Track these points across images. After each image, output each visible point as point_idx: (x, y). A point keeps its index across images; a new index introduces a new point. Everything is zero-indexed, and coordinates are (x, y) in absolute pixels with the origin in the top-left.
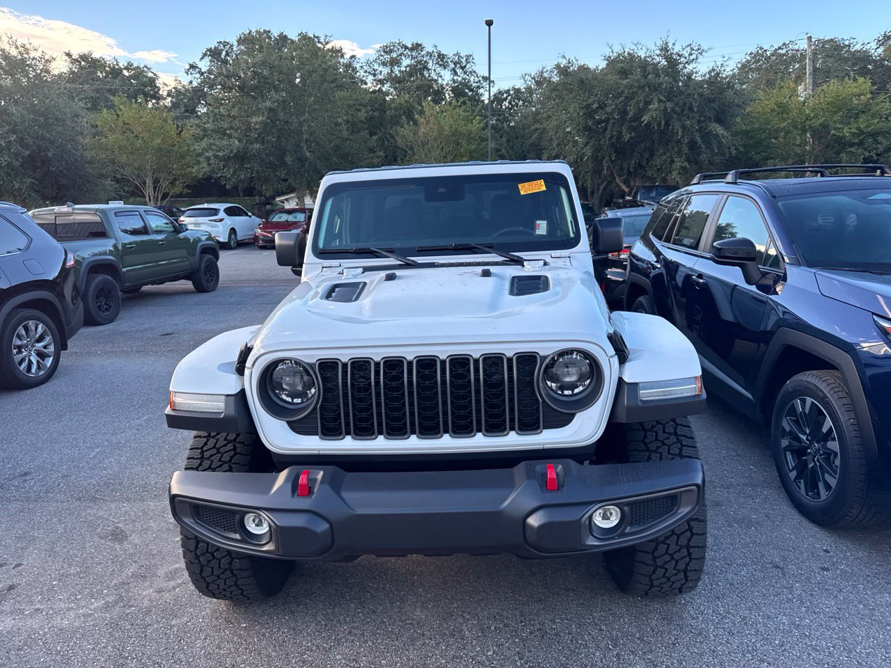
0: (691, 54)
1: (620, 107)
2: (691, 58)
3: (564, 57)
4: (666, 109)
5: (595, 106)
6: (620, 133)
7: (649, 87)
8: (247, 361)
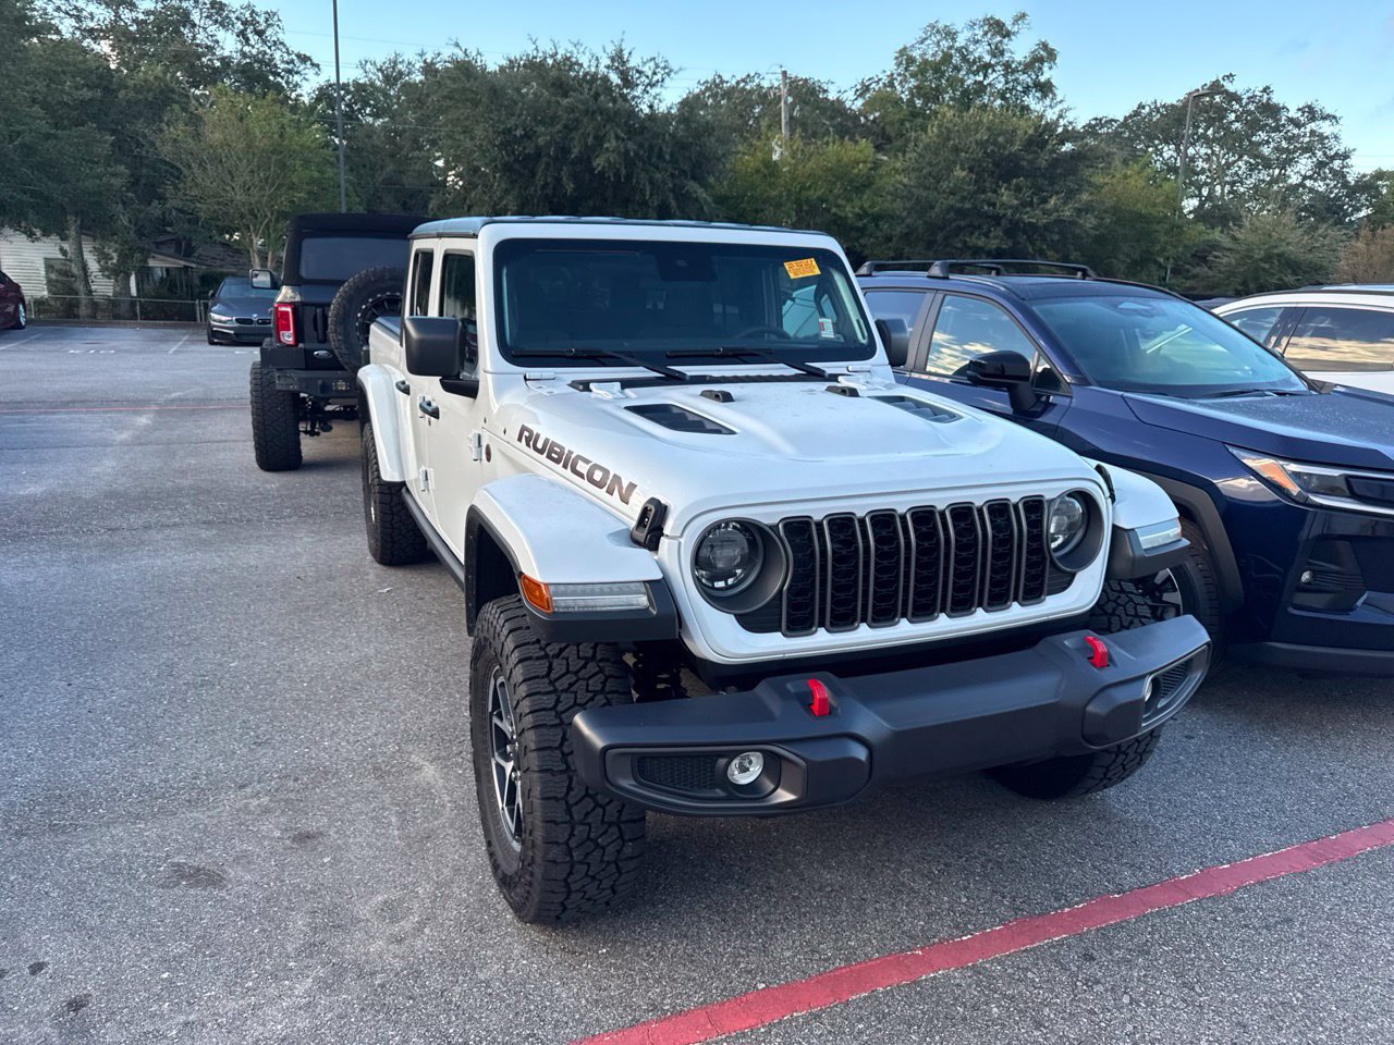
0: (655, 73)
1: (558, 140)
2: (655, 78)
3: (457, 45)
4: (627, 152)
5: (519, 132)
6: (558, 180)
7: (601, 113)
8: (669, 527)
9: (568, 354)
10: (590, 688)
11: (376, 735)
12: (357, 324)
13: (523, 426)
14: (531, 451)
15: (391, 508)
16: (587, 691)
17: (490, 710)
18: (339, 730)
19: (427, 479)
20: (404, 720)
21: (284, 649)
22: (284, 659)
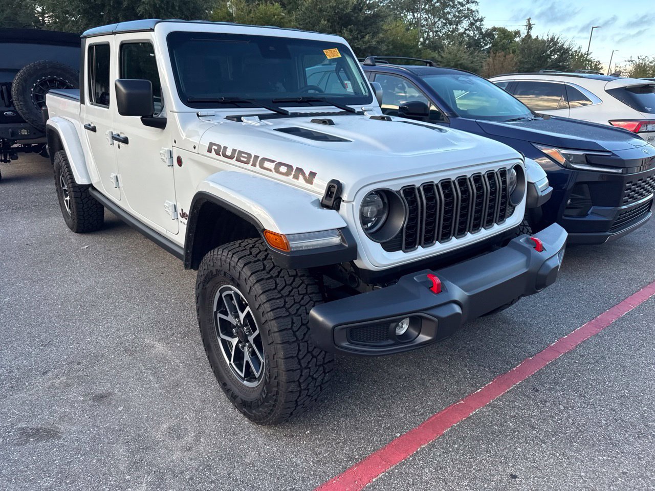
8: (345, 197)
9: (220, 101)
10: (300, 293)
11: (118, 330)
12: (32, 95)
13: (210, 143)
14: (222, 158)
15: (82, 200)
16: (299, 294)
17: (215, 310)
18: (93, 330)
19: (117, 181)
20: (131, 320)
21: (37, 287)
22: (39, 293)
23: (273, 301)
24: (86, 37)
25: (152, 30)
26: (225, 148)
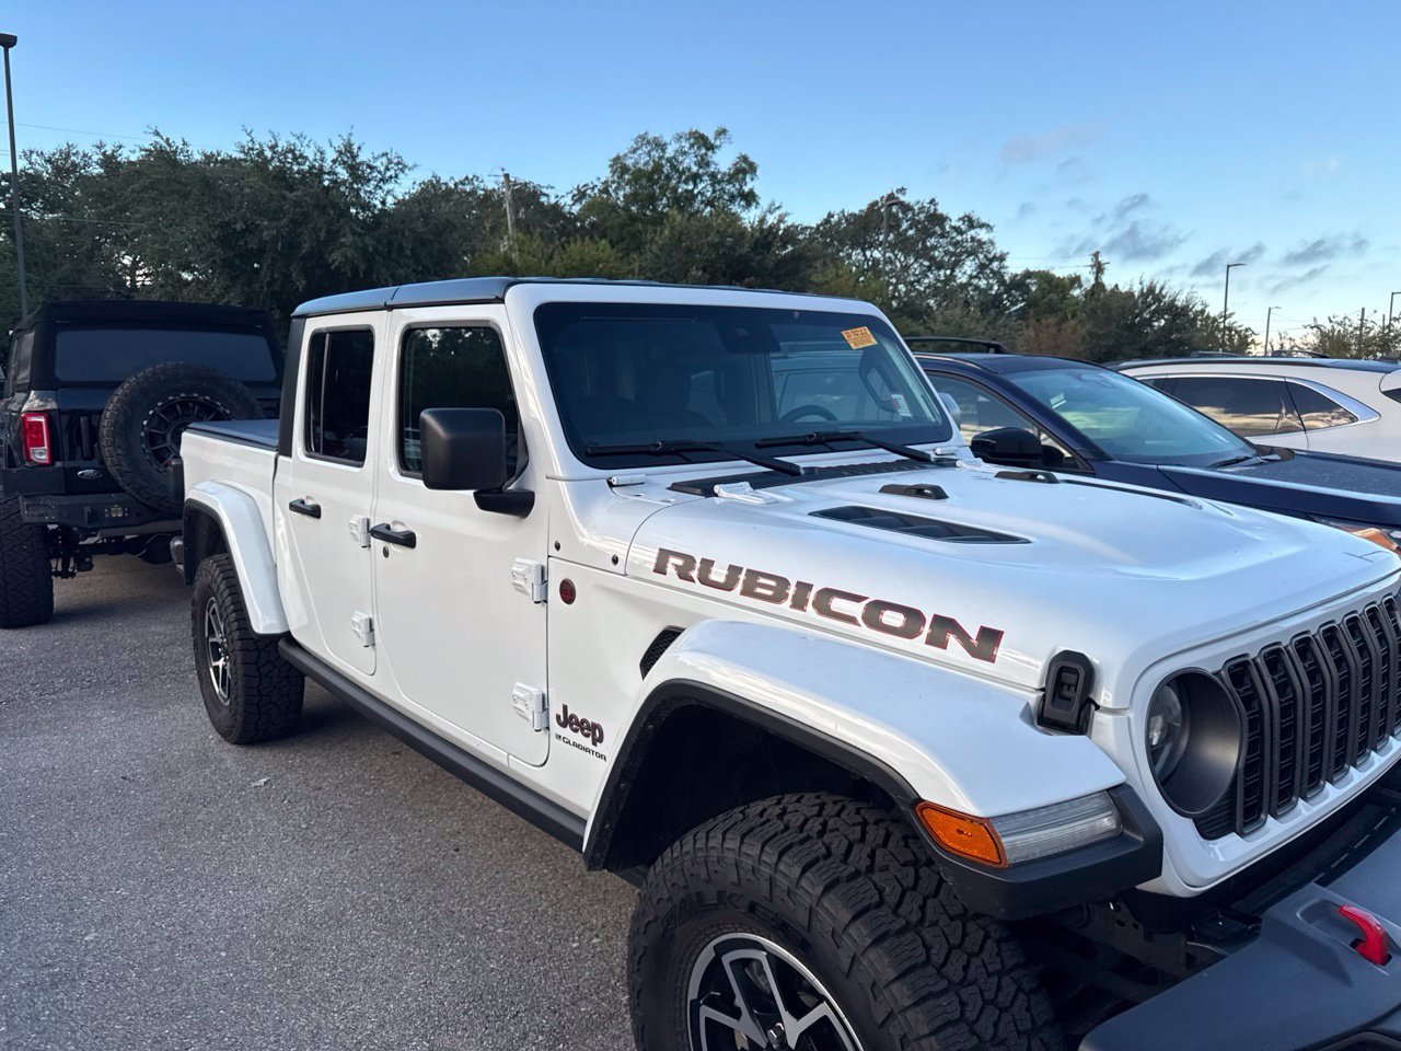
0: (387, 169)
2: (388, 174)
8: (1105, 696)
9: (653, 450)
10: (990, 968)
11: (381, 1026)
12: (143, 434)
13: (660, 550)
14: (698, 587)
15: (258, 669)
16: (990, 975)
17: (693, 993)
18: (318, 1027)
19: (372, 630)
20: (408, 992)
21: (161, 897)
22: (168, 915)
23: (930, 1004)
24: (305, 316)
25: (501, 300)
26: (707, 564)
